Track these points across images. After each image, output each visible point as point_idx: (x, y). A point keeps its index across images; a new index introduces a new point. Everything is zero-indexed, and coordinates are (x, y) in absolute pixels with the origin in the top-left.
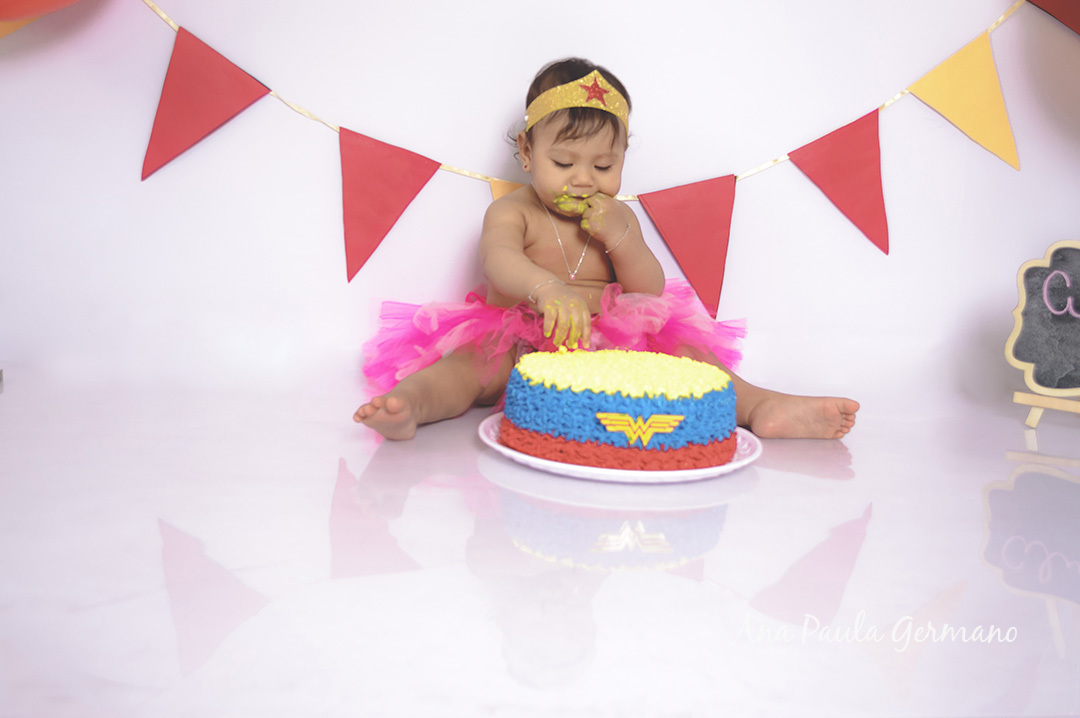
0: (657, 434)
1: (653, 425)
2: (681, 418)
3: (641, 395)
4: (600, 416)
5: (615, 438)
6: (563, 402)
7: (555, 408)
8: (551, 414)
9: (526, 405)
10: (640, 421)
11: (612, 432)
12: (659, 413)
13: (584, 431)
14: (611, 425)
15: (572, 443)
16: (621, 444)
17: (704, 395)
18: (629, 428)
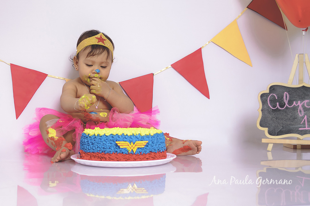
0: (139, 148)
1: (137, 145)
2: (147, 142)
3: (131, 134)
4: (117, 142)
5: (123, 151)
6: (103, 140)
7: (100, 142)
9: (89, 143)
10: (132, 144)
11: (122, 148)
12: (139, 140)
13: (111, 149)
14: (121, 146)
15: (107, 154)
16: (126, 153)
17: (154, 134)
18: (128, 147)
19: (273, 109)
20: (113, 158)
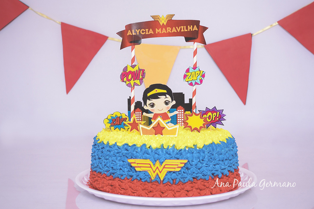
1: (166, 166)
2: (186, 161)
3: (159, 146)
4: (130, 161)
5: (142, 176)
6: (112, 153)
7: (108, 157)
8: (106, 161)
11: (140, 172)
12: (171, 158)
13: (123, 171)
14: (138, 167)
15: (117, 180)
16: (146, 179)
17: (204, 146)
18: (150, 169)
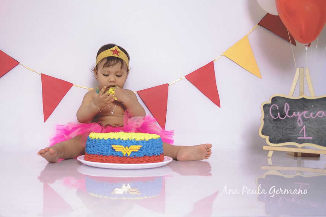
0: (133, 152)
1: (131, 149)
2: (141, 146)
3: (127, 139)
4: (113, 146)
5: (118, 154)
6: (101, 143)
7: (99, 145)
8: (98, 148)
9: (90, 146)
10: (127, 148)
11: (118, 152)
12: (133, 145)
13: (108, 152)
14: (117, 149)
15: (104, 157)
16: (120, 156)
17: (149, 140)
18: (123, 150)
19: (274, 118)
20: (109, 160)
